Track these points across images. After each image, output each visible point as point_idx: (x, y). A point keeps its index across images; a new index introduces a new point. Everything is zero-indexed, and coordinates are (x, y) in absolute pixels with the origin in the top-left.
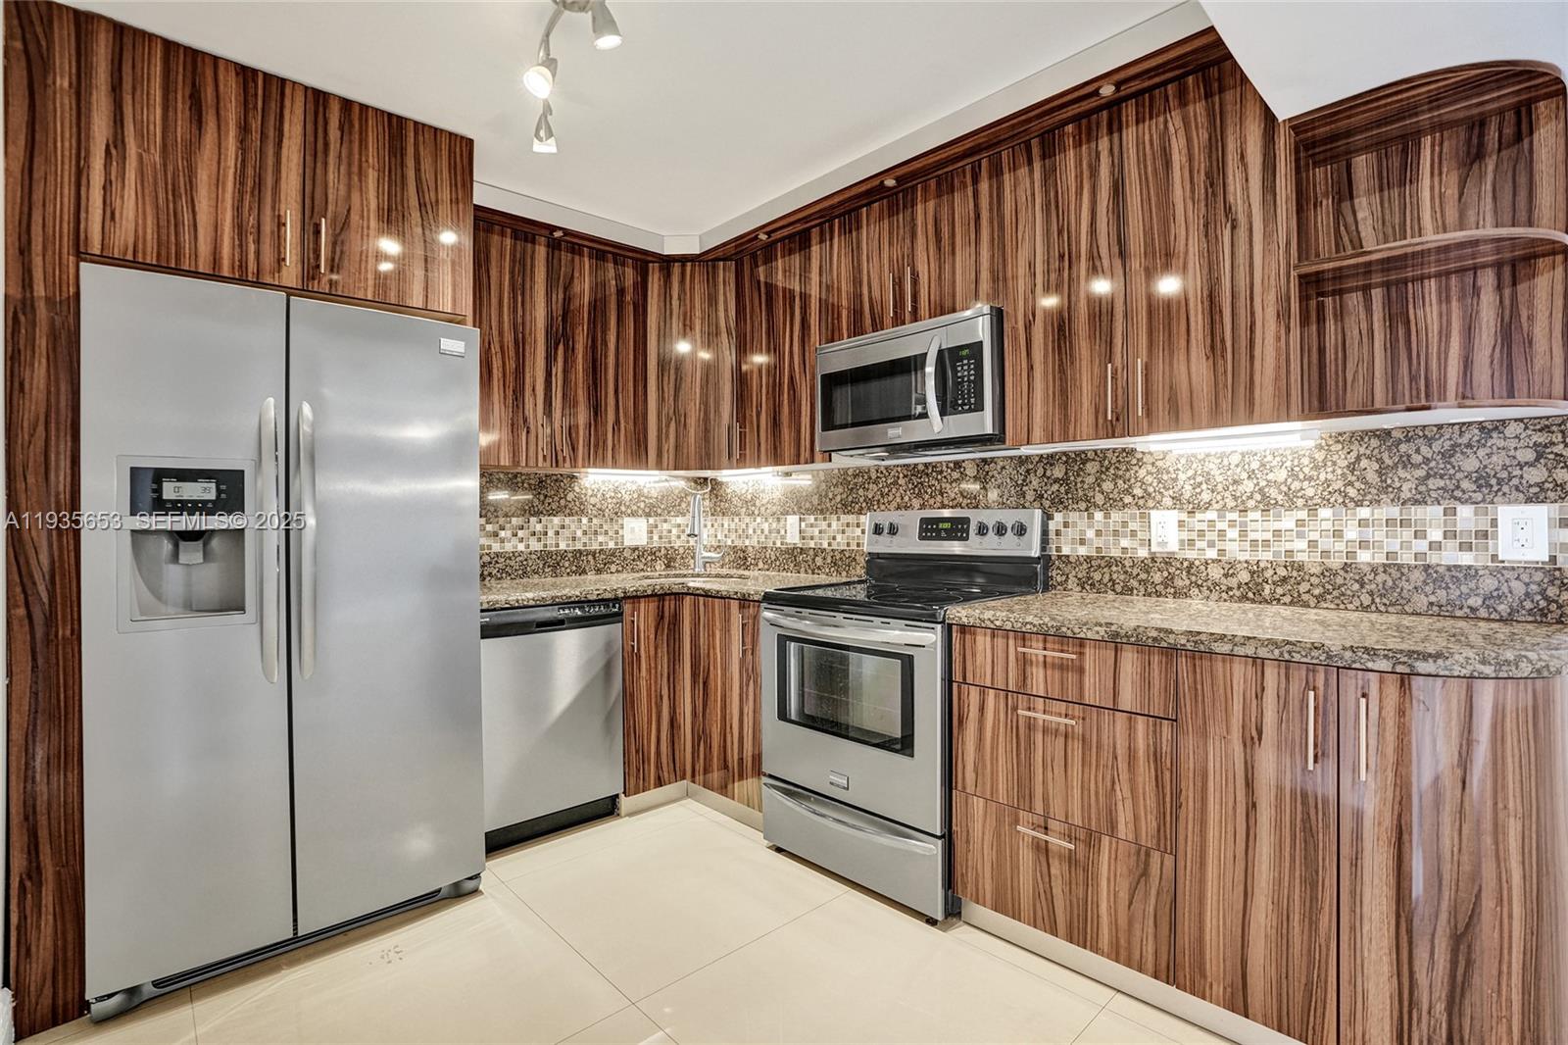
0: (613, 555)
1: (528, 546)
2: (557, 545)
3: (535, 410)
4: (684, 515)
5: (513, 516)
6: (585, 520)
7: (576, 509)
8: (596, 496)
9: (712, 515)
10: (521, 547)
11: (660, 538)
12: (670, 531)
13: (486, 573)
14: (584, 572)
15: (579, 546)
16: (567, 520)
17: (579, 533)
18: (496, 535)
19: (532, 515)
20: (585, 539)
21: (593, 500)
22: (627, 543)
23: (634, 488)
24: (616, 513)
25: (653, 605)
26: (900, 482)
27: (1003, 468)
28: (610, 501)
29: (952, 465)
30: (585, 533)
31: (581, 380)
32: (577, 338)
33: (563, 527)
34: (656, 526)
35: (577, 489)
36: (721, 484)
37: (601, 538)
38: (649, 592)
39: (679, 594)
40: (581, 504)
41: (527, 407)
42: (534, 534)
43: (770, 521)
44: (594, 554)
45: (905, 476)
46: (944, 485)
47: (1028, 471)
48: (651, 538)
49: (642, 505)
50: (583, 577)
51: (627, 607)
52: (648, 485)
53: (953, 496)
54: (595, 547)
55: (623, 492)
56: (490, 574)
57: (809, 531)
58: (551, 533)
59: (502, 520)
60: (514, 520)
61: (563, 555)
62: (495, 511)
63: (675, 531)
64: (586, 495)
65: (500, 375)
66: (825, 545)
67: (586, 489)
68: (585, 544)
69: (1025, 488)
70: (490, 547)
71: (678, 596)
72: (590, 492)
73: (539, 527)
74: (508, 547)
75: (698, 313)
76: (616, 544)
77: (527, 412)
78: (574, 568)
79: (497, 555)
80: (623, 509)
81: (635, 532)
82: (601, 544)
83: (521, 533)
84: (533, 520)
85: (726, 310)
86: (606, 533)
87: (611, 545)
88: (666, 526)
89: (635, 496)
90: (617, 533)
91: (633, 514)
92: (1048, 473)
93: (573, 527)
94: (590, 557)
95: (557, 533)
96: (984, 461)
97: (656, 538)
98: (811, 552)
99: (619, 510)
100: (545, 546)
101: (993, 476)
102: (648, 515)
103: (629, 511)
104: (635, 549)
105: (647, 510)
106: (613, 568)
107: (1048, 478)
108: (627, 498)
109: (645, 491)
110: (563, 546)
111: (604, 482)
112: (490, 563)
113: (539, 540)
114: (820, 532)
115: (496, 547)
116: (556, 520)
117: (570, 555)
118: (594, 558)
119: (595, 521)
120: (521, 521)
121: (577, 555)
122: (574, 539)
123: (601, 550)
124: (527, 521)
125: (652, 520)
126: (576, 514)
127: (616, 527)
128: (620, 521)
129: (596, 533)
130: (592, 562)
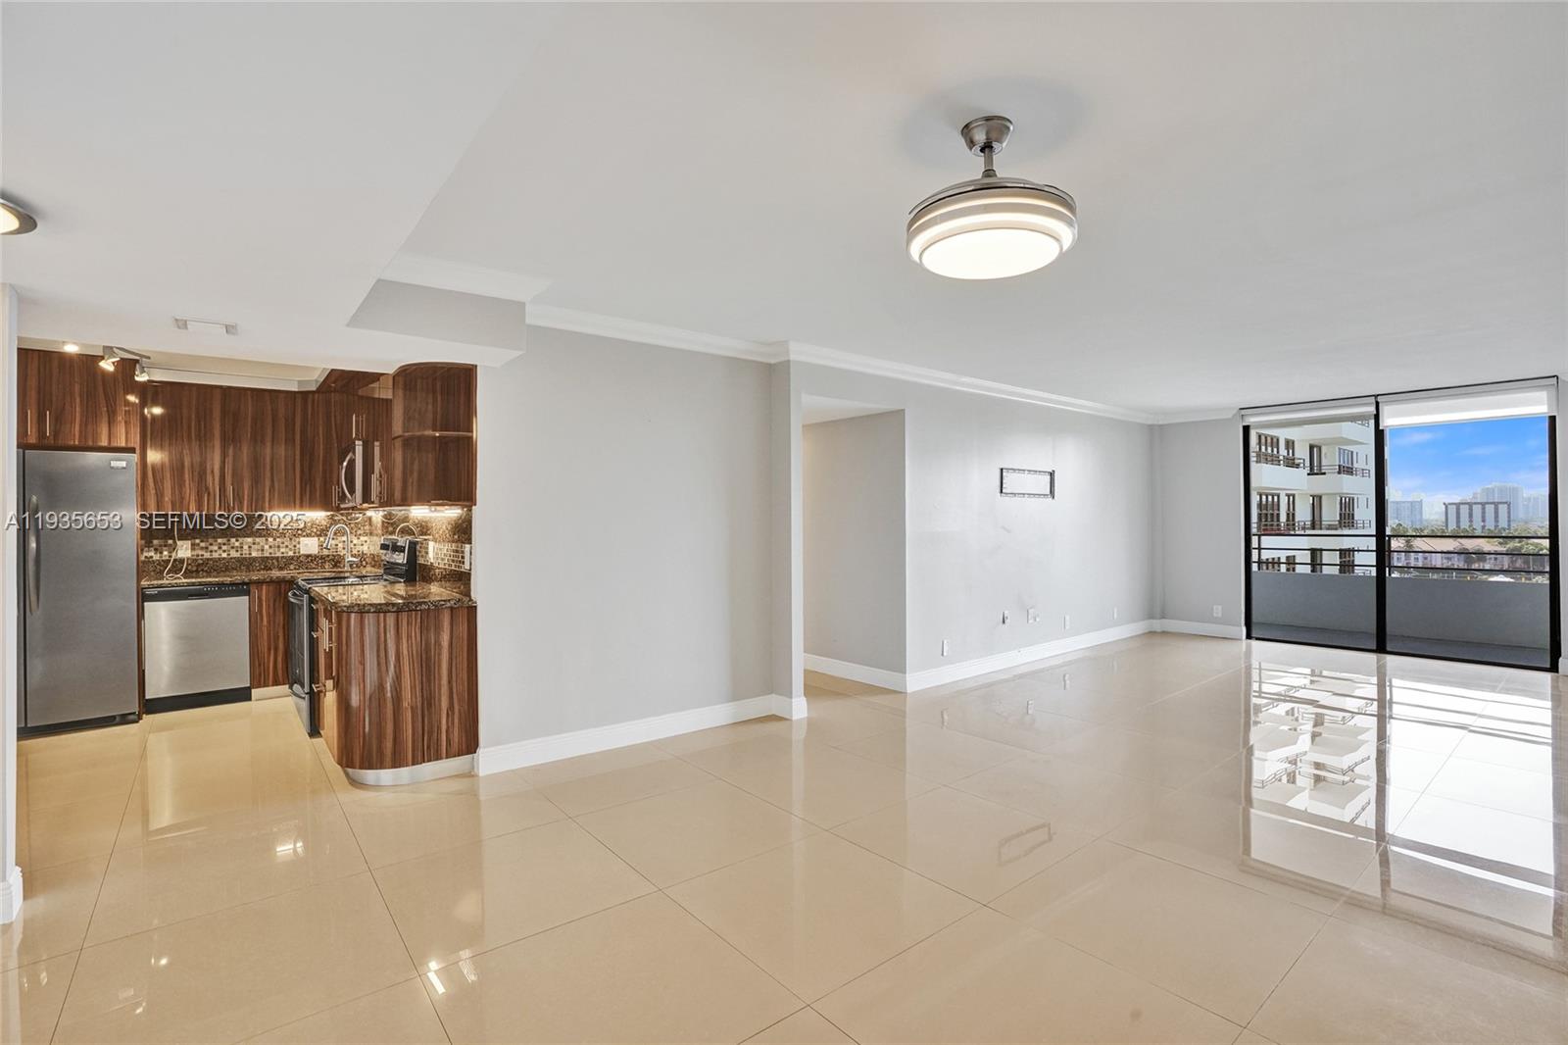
0: (292, 559)
1: (229, 555)
2: (250, 554)
3: (213, 483)
5: (219, 538)
6: (271, 540)
7: (266, 533)
10: (224, 555)
11: (329, 549)
12: (337, 545)
14: (270, 568)
15: (266, 554)
16: (257, 540)
17: (267, 547)
18: (207, 548)
19: (233, 537)
20: (271, 551)
22: (302, 552)
23: (308, 520)
24: (295, 535)
25: (273, 585)
30: (270, 547)
31: (246, 465)
32: (243, 440)
33: (254, 544)
34: (326, 542)
37: (282, 550)
38: (268, 580)
41: (208, 481)
42: (233, 548)
44: (277, 559)
48: (322, 549)
49: (314, 530)
51: (253, 588)
54: (279, 554)
58: (246, 547)
59: (211, 540)
60: (220, 541)
61: (255, 559)
62: (206, 535)
63: (340, 545)
68: (271, 553)
73: (237, 544)
74: (215, 555)
76: (294, 553)
78: (262, 566)
79: (208, 559)
80: (300, 532)
81: (309, 546)
82: (283, 553)
83: (224, 548)
84: (233, 540)
86: (287, 547)
87: (291, 554)
88: (333, 542)
89: (309, 525)
90: (295, 546)
91: (308, 536)
93: (262, 543)
94: (274, 561)
95: (250, 547)
97: (325, 549)
99: (297, 533)
100: (242, 554)
102: (319, 536)
103: (304, 534)
104: (308, 556)
105: (318, 533)
106: (292, 567)
109: (318, 522)
110: (254, 554)
112: (203, 563)
113: (237, 551)
115: (207, 555)
116: (250, 540)
117: (259, 560)
118: (278, 561)
119: (278, 540)
120: (225, 540)
121: (264, 559)
122: (263, 550)
123: (282, 557)
124: (229, 540)
125: (322, 539)
126: (264, 536)
127: (294, 543)
128: (297, 540)
129: (279, 547)
130: (276, 563)
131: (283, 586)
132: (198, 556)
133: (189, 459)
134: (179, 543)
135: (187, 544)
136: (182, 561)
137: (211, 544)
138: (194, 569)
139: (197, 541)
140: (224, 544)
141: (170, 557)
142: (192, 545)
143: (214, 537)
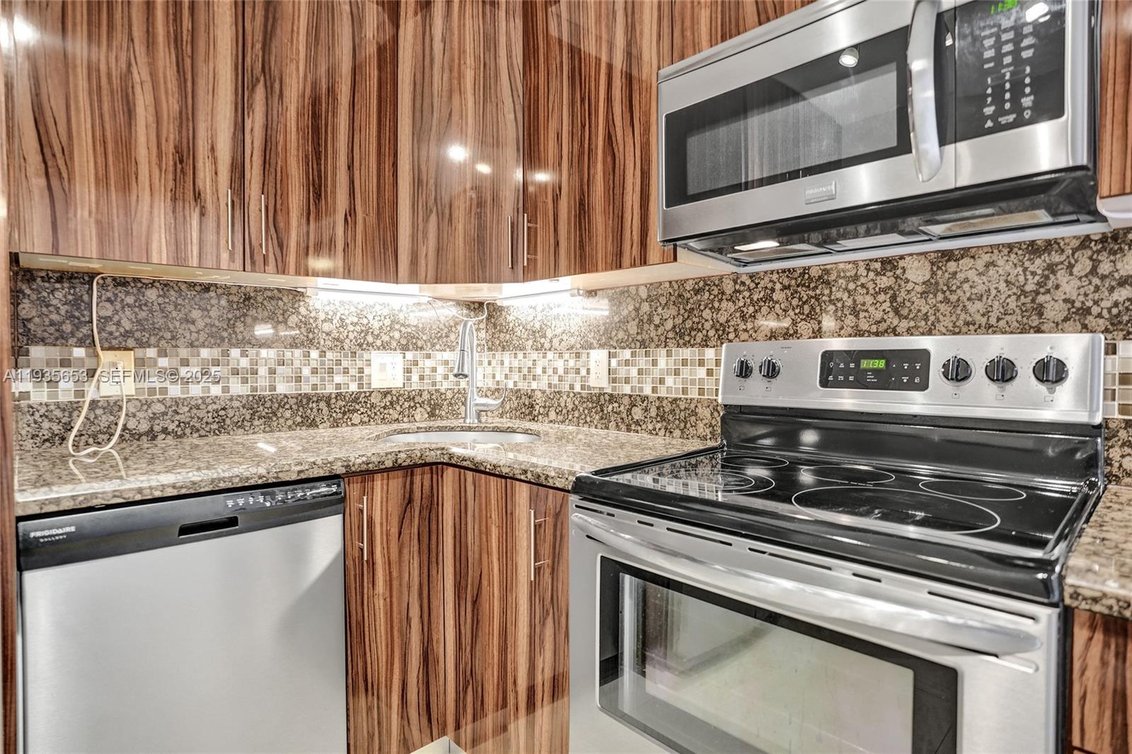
0: (356, 400)
1: (226, 389)
2: (273, 388)
3: (215, 181)
4: (452, 349)
5: (203, 346)
6: (314, 354)
7: (304, 338)
8: (331, 321)
9: (490, 349)
10: (216, 390)
11: (422, 378)
12: (434, 370)
13: (157, 428)
14: (313, 424)
15: (306, 389)
16: (288, 353)
17: (306, 371)
19: (236, 346)
20: (315, 380)
21: (326, 327)
22: (376, 385)
23: (386, 312)
24: (360, 345)
25: (396, 483)
26: (775, 297)
27: (989, 265)
28: (351, 328)
29: (878, 266)
30: (314, 371)
31: (294, 144)
32: (287, 80)
33: (282, 363)
34: (416, 363)
35: (303, 310)
36: (501, 309)
37: (338, 379)
38: (389, 464)
39: (437, 464)
40: (309, 331)
41: (200, 174)
42: (236, 372)
43: (566, 356)
44: (328, 400)
45: (785, 288)
46: (860, 299)
47: (1051, 268)
48: (409, 379)
49: (397, 335)
50: (311, 431)
51: (354, 490)
52: (404, 308)
53: (879, 315)
54: (330, 389)
55: (370, 317)
56: (165, 431)
57: (622, 373)
58: (263, 371)
59: (184, 352)
60: (205, 353)
61: (282, 401)
62: (173, 338)
63: (440, 370)
64: (316, 319)
65: (151, 119)
66: (647, 391)
67: (317, 311)
68: (315, 387)
69: (1041, 299)
70: (164, 391)
71: (435, 467)
72: (322, 316)
74: (195, 391)
75: (470, 61)
76: (360, 386)
77: (200, 183)
78: (299, 419)
79: (176, 402)
80: (370, 339)
81: (387, 371)
82: (338, 386)
84: (235, 353)
85: (509, 57)
86: (346, 371)
87: (353, 387)
88: (429, 363)
89: (387, 322)
90: (361, 371)
91: (385, 347)
92: (1105, 268)
93: (297, 364)
94: (322, 405)
95: (272, 372)
96: (948, 255)
97: (415, 378)
98: (626, 401)
99: (366, 341)
100: (254, 389)
101: (966, 280)
102: (405, 348)
103: (379, 343)
104: (386, 393)
105: (404, 342)
106: (356, 418)
107: (1103, 278)
108: (376, 325)
109: (401, 316)
110: (282, 388)
111: (342, 303)
112: (165, 414)
113: (245, 381)
114: (640, 372)
115: (175, 391)
117: (292, 401)
118: (329, 405)
119: (329, 355)
120: (215, 353)
121: (303, 401)
122: (299, 379)
123: (338, 395)
124: (226, 354)
125: (409, 355)
126: (302, 344)
127: (359, 364)
128: (366, 356)
129: (331, 371)
130: (325, 410)
131: (417, 479)
132: (152, 391)
133: (149, 98)
134: (106, 357)
135: (125, 360)
136: (113, 407)
137: (185, 363)
138: (144, 427)
139: (151, 352)
140: (216, 363)
141: (80, 393)
142: (140, 363)
143: (192, 345)
